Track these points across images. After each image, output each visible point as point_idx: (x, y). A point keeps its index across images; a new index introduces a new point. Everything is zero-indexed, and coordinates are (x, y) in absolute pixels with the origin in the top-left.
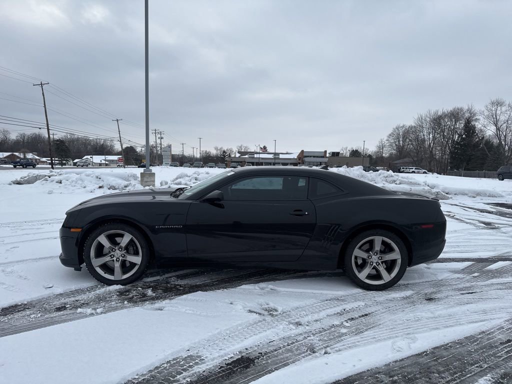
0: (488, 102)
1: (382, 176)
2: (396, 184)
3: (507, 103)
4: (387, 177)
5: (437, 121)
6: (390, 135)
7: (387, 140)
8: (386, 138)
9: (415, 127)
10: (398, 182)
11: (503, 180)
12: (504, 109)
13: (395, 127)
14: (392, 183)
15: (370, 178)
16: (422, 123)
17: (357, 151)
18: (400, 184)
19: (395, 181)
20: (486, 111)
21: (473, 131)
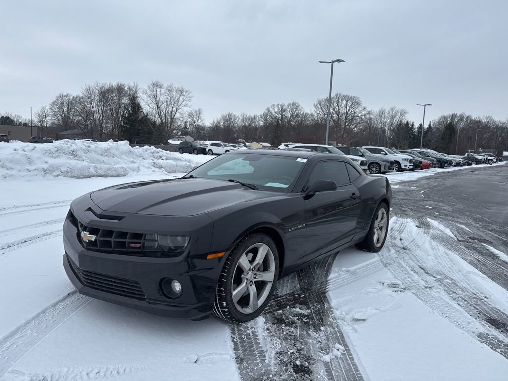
0: (150, 83)
1: (149, 152)
2: (163, 160)
3: (165, 86)
4: (153, 153)
5: (105, 94)
6: (53, 103)
7: (50, 109)
8: (48, 106)
9: (82, 98)
10: (164, 158)
11: (182, 153)
12: (163, 91)
13: (58, 95)
14: (159, 159)
15: (139, 154)
16: (90, 94)
17: (8, 118)
18: (166, 159)
19: (161, 157)
20: (148, 91)
21: (139, 108)
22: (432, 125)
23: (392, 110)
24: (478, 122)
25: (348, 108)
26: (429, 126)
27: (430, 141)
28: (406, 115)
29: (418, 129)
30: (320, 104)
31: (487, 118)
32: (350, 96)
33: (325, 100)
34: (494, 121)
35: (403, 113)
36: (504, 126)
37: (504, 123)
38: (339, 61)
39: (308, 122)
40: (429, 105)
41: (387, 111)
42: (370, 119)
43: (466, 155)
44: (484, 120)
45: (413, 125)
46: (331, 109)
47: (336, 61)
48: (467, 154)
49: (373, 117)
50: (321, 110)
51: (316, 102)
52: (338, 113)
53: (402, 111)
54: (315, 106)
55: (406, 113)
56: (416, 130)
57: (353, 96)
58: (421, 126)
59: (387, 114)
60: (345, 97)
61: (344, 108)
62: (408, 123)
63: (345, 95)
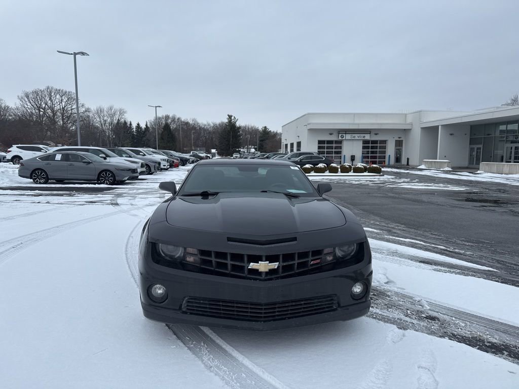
22: (149, 125)
23: (111, 109)
24: (187, 124)
25: (63, 103)
26: (146, 125)
27: (149, 140)
28: (125, 114)
29: (136, 128)
30: (28, 97)
31: (193, 121)
32: (64, 90)
33: (33, 92)
34: (198, 124)
35: (122, 112)
36: (205, 128)
37: (205, 125)
38: (83, 54)
39: (10, 118)
40: (160, 107)
41: (105, 109)
42: (88, 117)
43: (191, 154)
44: (191, 122)
45: (131, 124)
46: (43, 103)
47: (78, 53)
48: (192, 152)
49: (91, 115)
50: (29, 104)
51: (21, 94)
52: (52, 109)
53: (120, 110)
54: (21, 99)
55: (125, 112)
56: (134, 130)
57: (67, 91)
58: (138, 126)
59: (105, 113)
60: (58, 91)
61: (58, 103)
62: (125, 123)
63: (58, 88)
